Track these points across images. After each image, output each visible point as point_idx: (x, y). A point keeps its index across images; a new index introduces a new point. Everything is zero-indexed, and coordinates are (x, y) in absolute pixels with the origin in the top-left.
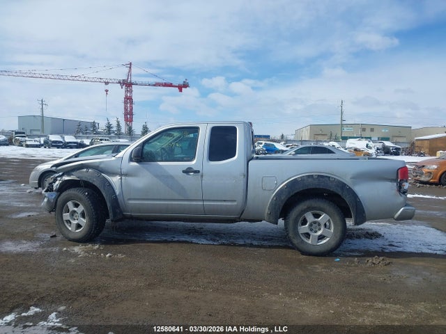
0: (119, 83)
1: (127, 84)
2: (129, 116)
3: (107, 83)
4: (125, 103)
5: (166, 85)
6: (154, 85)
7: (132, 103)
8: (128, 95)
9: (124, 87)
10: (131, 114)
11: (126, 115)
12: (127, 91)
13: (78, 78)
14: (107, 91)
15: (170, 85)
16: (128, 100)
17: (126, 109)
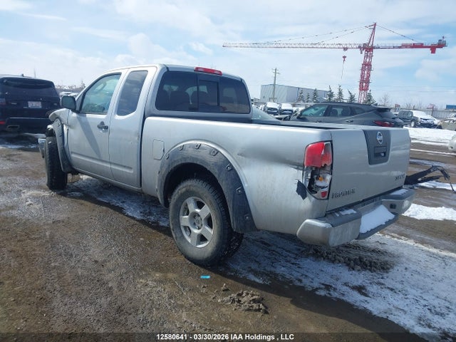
0: (360, 47)
1: (368, 49)
2: (364, 84)
3: (345, 49)
4: (363, 69)
5: (414, 46)
6: (400, 47)
7: (370, 69)
8: (368, 60)
9: (364, 52)
10: (367, 82)
11: (361, 82)
12: (366, 56)
13: (317, 45)
14: (344, 57)
15: (421, 46)
16: (367, 66)
17: (362, 76)
